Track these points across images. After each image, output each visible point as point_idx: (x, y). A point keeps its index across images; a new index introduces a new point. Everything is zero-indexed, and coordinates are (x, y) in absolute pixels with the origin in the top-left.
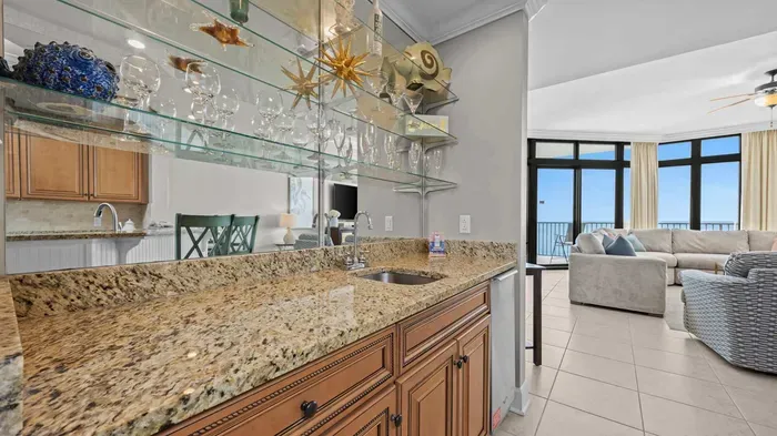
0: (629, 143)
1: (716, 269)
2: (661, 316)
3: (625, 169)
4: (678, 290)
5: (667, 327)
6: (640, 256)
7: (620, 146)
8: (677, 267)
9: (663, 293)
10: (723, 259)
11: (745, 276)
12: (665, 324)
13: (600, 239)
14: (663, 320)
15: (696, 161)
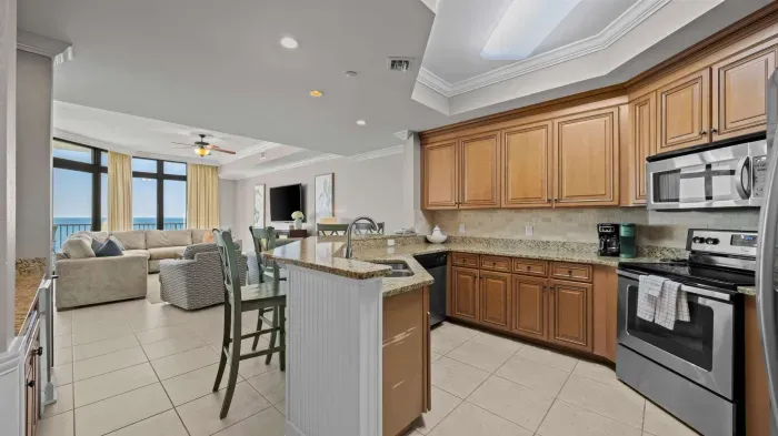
0: (106, 151)
1: (175, 256)
2: (144, 298)
3: (102, 174)
4: (156, 277)
5: (149, 304)
6: (127, 254)
7: (97, 152)
8: (150, 259)
9: (145, 280)
10: (182, 250)
11: (192, 258)
12: (147, 302)
13: (88, 244)
14: (146, 300)
15: (160, 176)
